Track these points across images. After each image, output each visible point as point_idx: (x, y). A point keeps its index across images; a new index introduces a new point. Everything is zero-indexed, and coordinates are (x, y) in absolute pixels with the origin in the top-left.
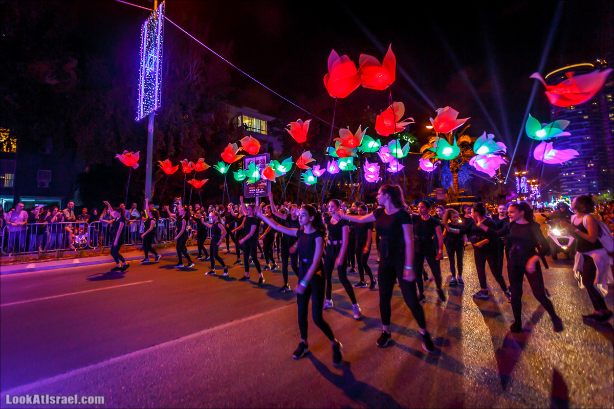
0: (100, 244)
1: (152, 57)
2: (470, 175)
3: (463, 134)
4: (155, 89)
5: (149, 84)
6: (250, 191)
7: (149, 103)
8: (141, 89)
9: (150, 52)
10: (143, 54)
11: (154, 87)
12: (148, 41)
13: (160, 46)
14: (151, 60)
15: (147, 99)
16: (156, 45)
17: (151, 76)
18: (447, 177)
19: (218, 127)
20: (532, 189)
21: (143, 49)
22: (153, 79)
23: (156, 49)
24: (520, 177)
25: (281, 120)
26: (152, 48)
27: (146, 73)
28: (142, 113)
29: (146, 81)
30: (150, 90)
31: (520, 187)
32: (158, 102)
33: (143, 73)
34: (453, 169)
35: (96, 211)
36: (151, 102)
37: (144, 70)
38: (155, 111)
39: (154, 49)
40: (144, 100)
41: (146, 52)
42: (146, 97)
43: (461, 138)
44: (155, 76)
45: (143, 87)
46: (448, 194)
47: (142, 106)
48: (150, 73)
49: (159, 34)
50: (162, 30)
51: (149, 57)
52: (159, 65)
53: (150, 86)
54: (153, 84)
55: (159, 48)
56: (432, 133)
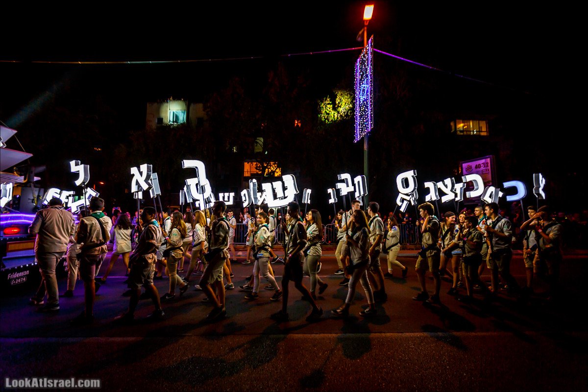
1: (364, 87)
4: (368, 114)
5: (362, 111)
7: (364, 126)
8: (357, 117)
9: (363, 84)
10: (357, 87)
12: (361, 75)
13: (371, 75)
14: (364, 90)
15: (362, 124)
16: (367, 76)
17: (364, 103)
21: (357, 83)
22: (366, 106)
23: (367, 80)
27: (360, 102)
28: (359, 136)
29: (360, 109)
30: (364, 115)
32: (371, 124)
33: (358, 103)
37: (358, 100)
38: (369, 132)
39: (365, 80)
40: (359, 124)
42: (361, 122)
44: (367, 102)
45: (358, 113)
47: (358, 130)
48: (363, 101)
49: (369, 66)
50: (371, 61)
51: (362, 88)
52: (370, 92)
53: (364, 112)
54: (366, 110)
55: (369, 78)
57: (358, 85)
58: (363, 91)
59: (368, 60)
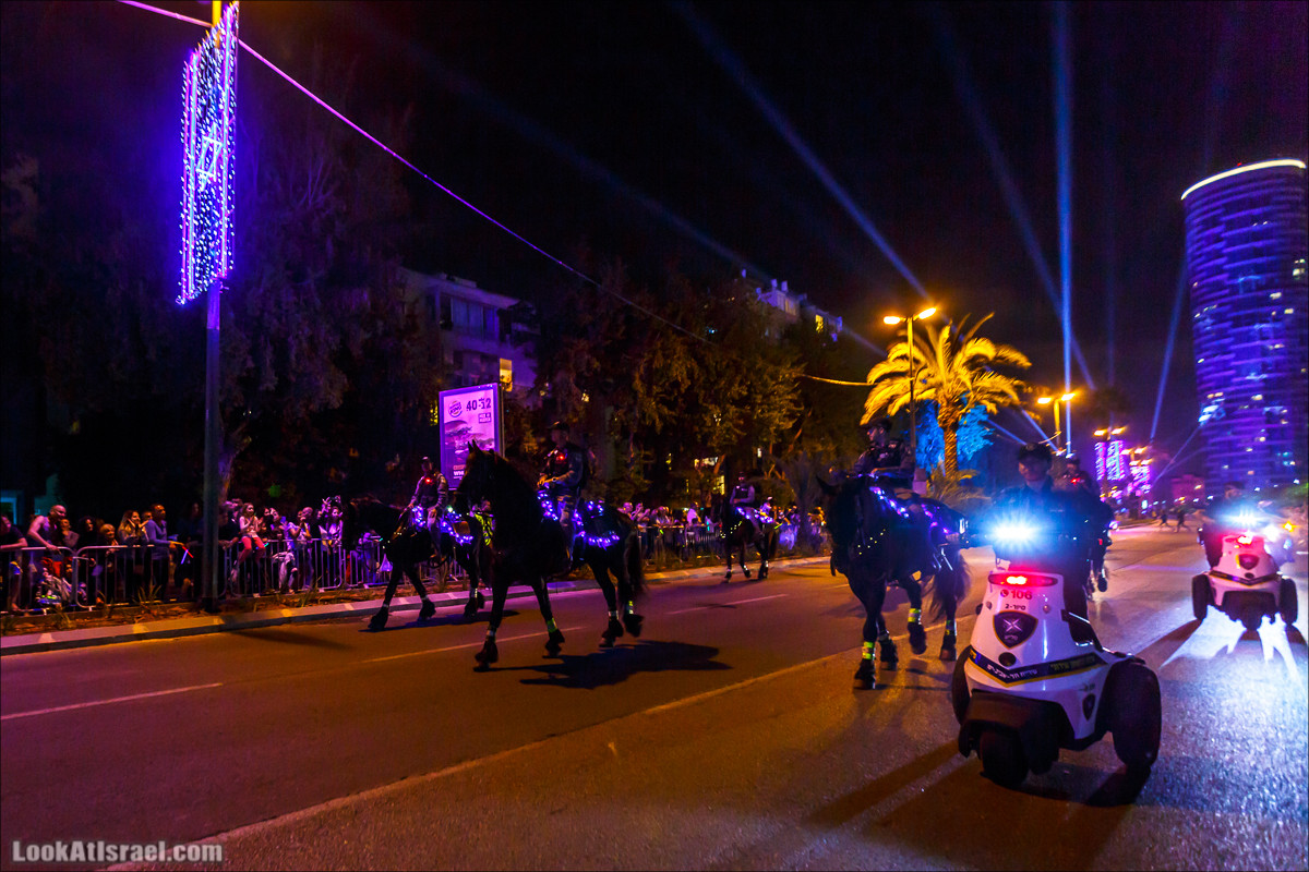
0: (103, 599)
1: (212, 145)
2: (985, 437)
3: (973, 337)
4: (220, 226)
5: (205, 214)
6: (456, 473)
7: (208, 261)
8: (187, 227)
9: (207, 135)
10: (189, 139)
11: (218, 219)
12: (202, 105)
13: (230, 116)
14: (209, 153)
15: (202, 252)
16: (219, 115)
17: (210, 193)
18: (930, 442)
19: (380, 323)
20: (1134, 471)
21: (189, 127)
22: (214, 202)
23: (219, 125)
24: (1106, 442)
25: (530, 306)
26: (211, 121)
27: (197, 185)
28: (191, 286)
29: (199, 206)
30: (209, 227)
31: (1105, 465)
32: (229, 258)
33: (192, 187)
34: (945, 422)
35: (89, 521)
36: (212, 258)
37: (192, 179)
38: (220, 279)
39: (215, 125)
40: (195, 252)
41: (199, 134)
42: (200, 245)
43: (970, 344)
44: (218, 192)
45: (190, 219)
46: (930, 481)
47: (190, 268)
48: (208, 187)
49: (227, 86)
50: (232, 74)
51: (205, 146)
52: (229, 165)
53: (210, 219)
54: (216, 213)
55: (226, 122)
56: (896, 336)
57: (193, 133)
58: (207, 155)
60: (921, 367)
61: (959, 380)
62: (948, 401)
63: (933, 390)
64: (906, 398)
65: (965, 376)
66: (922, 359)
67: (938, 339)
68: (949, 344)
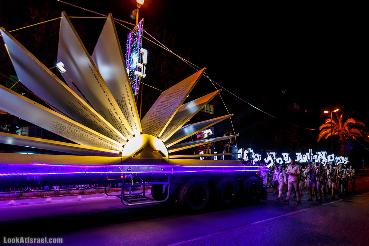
2: (353, 146)
3: (349, 118)
4: (135, 81)
5: (131, 77)
9: (133, 55)
10: (128, 56)
11: (135, 79)
12: (132, 47)
16: (137, 50)
23: (136, 53)
26: (134, 51)
30: (132, 81)
32: (137, 90)
34: (341, 141)
37: (128, 67)
41: (130, 54)
43: (349, 120)
48: (132, 70)
49: (139, 42)
50: (141, 39)
51: (132, 58)
56: (327, 116)
57: (129, 54)
58: (132, 61)
59: (138, 37)
60: (334, 125)
61: (345, 130)
62: (342, 135)
63: (338, 132)
64: (330, 134)
65: (347, 128)
66: (335, 123)
67: (339, 118)
68: (342, 119)
